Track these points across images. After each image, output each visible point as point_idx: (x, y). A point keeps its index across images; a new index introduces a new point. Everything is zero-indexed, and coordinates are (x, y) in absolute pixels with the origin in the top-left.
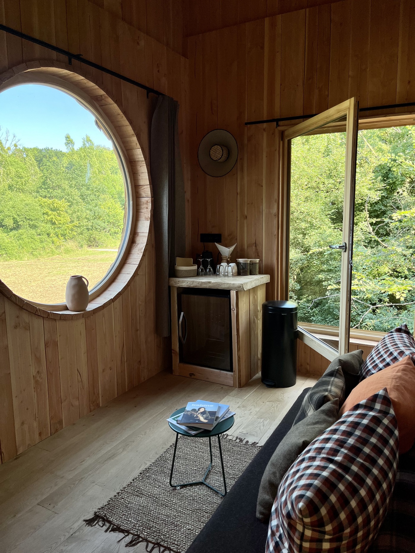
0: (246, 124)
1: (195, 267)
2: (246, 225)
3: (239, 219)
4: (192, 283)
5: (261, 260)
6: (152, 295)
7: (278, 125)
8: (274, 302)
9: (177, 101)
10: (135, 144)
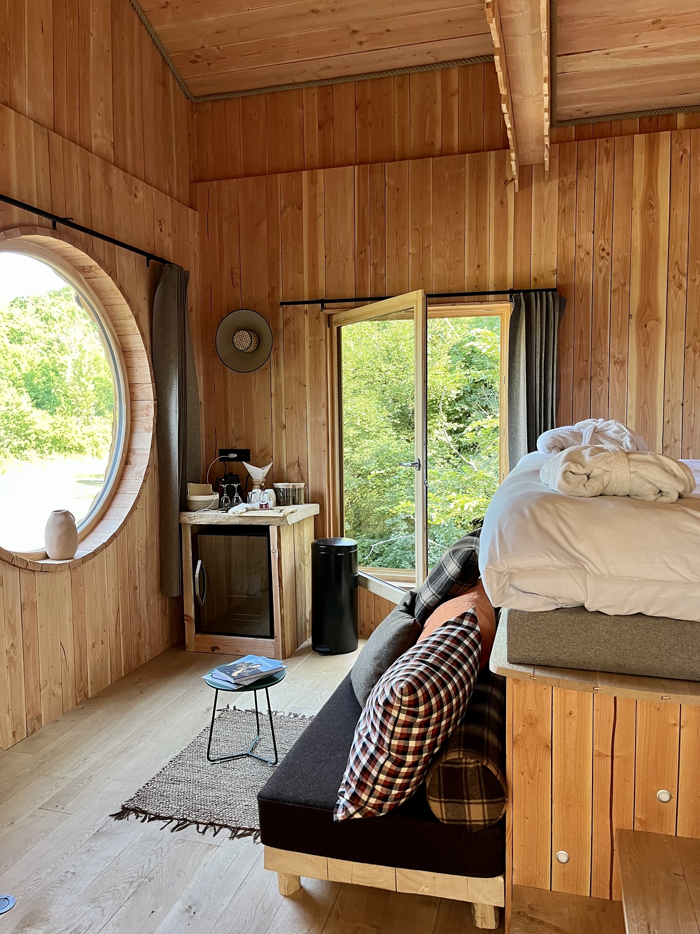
0: (282, 304)
1: (216, 496)
2: (284, 437)
3: (274, 428)
4: (216, 518)
5: (307, 485)
6: (155, 538)
7: (323, 308)
8: (326, 540)
9: (188, 272)
10: (133, 329)
